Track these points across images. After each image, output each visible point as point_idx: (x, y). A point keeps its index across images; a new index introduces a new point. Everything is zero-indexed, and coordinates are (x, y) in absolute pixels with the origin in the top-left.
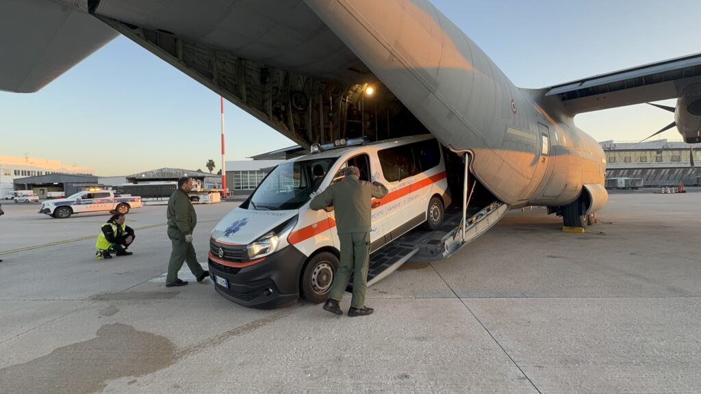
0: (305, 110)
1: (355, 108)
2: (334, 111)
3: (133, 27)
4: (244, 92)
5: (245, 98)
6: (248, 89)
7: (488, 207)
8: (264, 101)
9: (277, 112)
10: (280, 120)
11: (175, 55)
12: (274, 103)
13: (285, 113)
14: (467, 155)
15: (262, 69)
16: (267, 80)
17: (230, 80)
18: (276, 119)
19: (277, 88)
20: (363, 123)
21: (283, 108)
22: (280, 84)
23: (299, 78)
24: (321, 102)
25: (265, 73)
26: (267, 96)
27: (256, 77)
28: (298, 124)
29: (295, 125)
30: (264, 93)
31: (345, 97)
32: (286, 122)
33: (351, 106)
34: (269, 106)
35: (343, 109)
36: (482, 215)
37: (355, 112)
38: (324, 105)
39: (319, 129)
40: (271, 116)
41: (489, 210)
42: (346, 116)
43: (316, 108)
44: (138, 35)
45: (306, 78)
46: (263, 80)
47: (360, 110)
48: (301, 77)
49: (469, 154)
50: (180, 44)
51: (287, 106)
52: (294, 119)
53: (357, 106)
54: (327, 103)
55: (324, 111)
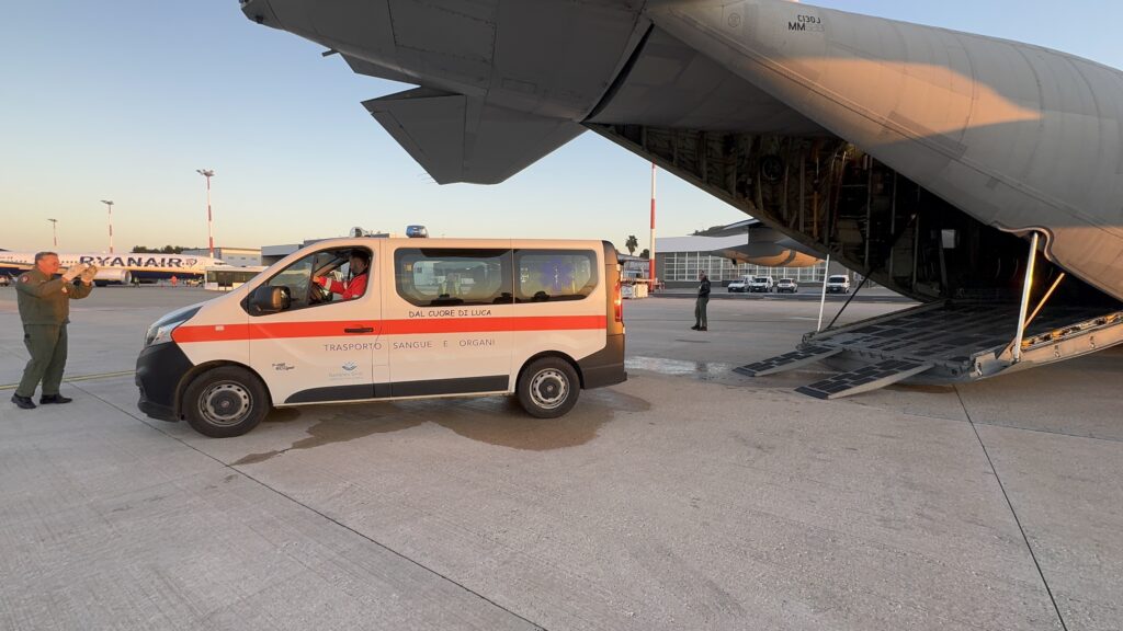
0: (780, 179)
1: (858, 166)
2: (821, 175)
3: (607, 125)
4: (704, 168)
5: (705, 175)
6: (709, 165)
7: (1101, 319)
8: (726, 175)
9: (741, 188)
10: (745, 196)
11: (640, 144)
12: (739, 175)
13: (752, 187)
14: (1036, 236)
15: (725, 137)
16: (732, 150)
17: (691, 158)
18: (740, 195)
19: (743, 157)
20: (869, 187)
21: (749, 181)
22: (747, 152)
23: (773, 140)
24: (803, 165)
25: (729, 141)
26: (730, 169)
27: (718, 147)
28: (768, 197)
29: (764, 200)
30: (726, 165)
31: (841, 153)
32: (753, 198)
33: (851, 164)
34: (733, 181)
35: (837, 170)
36: (1078, 329)
37: (857, 172)
38: (807, 169)
39: (798, 201)
40: (734, 192)
41: (1101, 323)
42: (840, 181)
43: (795, 173)
44: (611, 132)
45: (781, 139)
46: (726, 151)
47: (865, 167)
48: (776, 138)
49: (1040, 234)
50: (644, 131)
51: (755, 180)
52: (763, 193)
53: (862, 163)
54: (810, 165)
55: (807, 175)
